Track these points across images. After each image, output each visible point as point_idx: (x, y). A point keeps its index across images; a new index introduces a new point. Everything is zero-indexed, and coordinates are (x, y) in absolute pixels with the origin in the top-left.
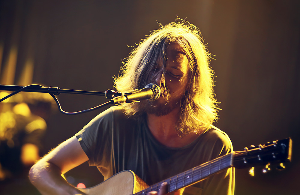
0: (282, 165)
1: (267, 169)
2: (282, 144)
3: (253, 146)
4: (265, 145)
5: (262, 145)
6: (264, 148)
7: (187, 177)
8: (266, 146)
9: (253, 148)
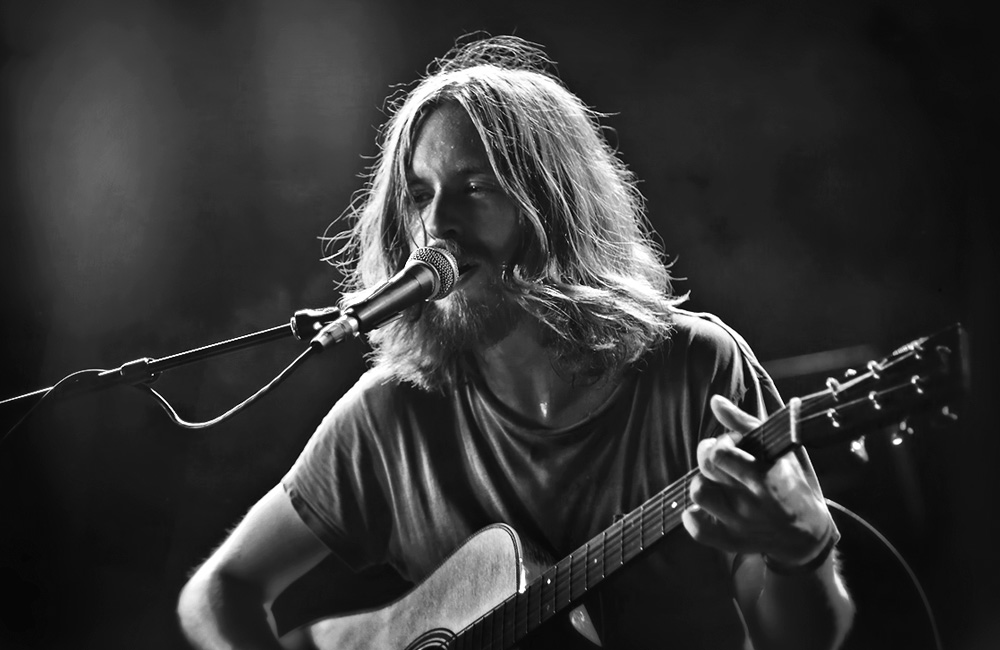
0: (946, 411)
1: (906, 431)
2: (939, 348)
3: (851, 372)
4: (886, 360)
5: (879, 362)
6: (885, 370)
7: (671, 503)
8: (891, 364)
9: (851, 377)
